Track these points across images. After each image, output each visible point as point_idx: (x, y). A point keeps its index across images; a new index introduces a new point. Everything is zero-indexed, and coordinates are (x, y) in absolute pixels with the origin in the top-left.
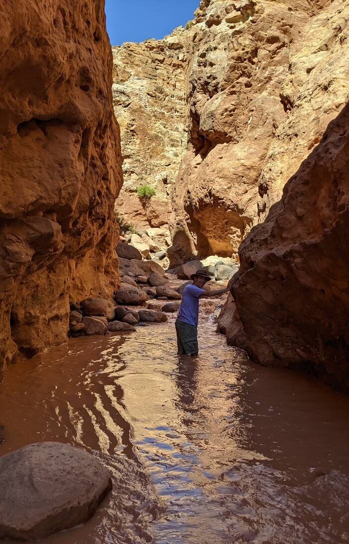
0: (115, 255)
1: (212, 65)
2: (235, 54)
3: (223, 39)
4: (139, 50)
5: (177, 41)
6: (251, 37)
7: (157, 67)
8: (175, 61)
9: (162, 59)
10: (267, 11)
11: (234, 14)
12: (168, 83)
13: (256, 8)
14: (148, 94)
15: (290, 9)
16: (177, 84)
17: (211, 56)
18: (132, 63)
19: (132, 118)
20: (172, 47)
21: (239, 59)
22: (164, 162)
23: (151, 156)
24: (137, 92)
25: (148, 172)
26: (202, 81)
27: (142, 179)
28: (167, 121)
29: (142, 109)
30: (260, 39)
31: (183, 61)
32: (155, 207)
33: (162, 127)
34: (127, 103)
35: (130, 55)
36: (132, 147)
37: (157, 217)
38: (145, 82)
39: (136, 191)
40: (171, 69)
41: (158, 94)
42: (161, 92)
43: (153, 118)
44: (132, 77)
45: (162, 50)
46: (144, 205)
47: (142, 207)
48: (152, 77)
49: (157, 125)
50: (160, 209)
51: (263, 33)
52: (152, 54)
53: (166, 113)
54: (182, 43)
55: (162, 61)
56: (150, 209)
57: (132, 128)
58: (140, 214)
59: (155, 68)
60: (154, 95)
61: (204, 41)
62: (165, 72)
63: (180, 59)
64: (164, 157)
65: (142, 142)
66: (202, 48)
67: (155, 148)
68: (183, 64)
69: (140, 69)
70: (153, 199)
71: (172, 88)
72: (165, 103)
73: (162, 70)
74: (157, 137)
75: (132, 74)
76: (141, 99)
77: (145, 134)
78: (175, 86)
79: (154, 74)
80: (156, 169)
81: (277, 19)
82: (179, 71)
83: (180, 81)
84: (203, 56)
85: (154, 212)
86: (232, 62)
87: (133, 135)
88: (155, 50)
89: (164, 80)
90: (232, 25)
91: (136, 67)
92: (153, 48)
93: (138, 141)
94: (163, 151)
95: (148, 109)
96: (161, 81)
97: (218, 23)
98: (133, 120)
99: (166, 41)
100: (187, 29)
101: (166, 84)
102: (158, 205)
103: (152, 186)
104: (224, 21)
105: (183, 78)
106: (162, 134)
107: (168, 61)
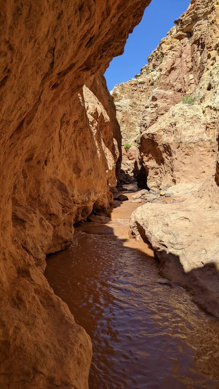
2: (152, 119)
3: (149, 113)
4: (126, 86)
5: (143, 81)
6: (156, 114)
8: (142, 89)
9: (136, 89)
10: (161, 107)
11: (152, 106)
12: (138, 100)
13: (158, 106)
14: (130, 105)
15: (168, 105)
16: (142, 99)
17: (146, 118)
18: (124, 92)
19: (123, 116)
20: (140, 83)
22: (135, 133)
23: (130, 131)
24: (125, 105)
25: (129, 138)
26: (143, 124)
27: (126, 141)
28: (137, 116)
29: (127, 112)
31: (145, 89)
32: (131, 152)
33: (135, 119)
34: (121, 110)
35: (123, 89)
36: (122, 128)
37: (131, 156)
38: (129, 100)
39: (124, 146)
40: (139, 93)
41: (134, 105)
43: (132, 115)
44: (123, 98)
45: (136, 85)
46: (126, 151)
47: (126, 152)
48: (132, 98)
49: (133, 118)
50: (133, 153)
52: (132, 88)
53: (136, 112)
54: (145, 81)
56: (129, 153)
57: (123, 120)
58: (125, 155)
59: (133, 94)
60: (132, 106)
62: (137, 95)
64: (135, 131)
65: (127, 126)
67: (132, 128)
69: (126, 94)
70: (130, 149)
71: (140, 101)
72: (136, 108)
74: (133, 123)
76: (127, 108)
77: (128, 122)
79: (132, 96)
80: (132, 136)
82: (143, 93)
87: (123, 123)
88: (133, 85)
90: (152, 109)
93: (125, 125)
94: (135, 129)
95: (129, 112)
96: (135, 99)
99: (138, 80)
100: (147, 74)
102: (132, 151)
103: (130, 144)
105: (145, 97)
106: (135, 122)
107: (138, 90)
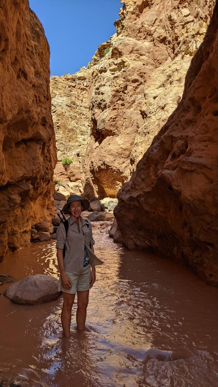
0: (52, 199)
1: (102, 94)
2: (115, 89)
3: (108, 80)
4: (61, 80)
5: (83, 76)
6: (123, 79)
7: (72, 90)
8: (82, 87)
9: (74, 85)
10: (131, 66)
11: (113, 67)
12: (78, 99)
13: (126, 64)
14: (67, 105)
15: (144, 64)
16: (84, 99)
17: (102, 89)
18: (57, 88)
19: (58, 119)
20: (80, 78)
21: (117, 91)
22: (77, 144)
23: (69, 141)
24: (60, 104)
25: (68, 150)
26: (97, 103)
27: (64, 154)
28: (78, 121)
29: (64, 114)
30: (128, 81)
31: (86, 86)
32: (73, 170)
33: (75, 124)
34: (55, 110)
35: (56, 83)
36: (58, 136)
37: (74, 176)
38: (65, 98)
39: (61, 161)
40: (79, 91)
41: (72, 105)
42: (74, 104)
43: (70, 119)
44: (57, 96)
45: (74, 80)
46: (66, 169)
47: (65, 170)
48: (69, 96)
49: (72, 123)
50: (75, 171)
51: (129, 78)
52: (68, 83)
53: (77, 116)
54: (86, 77)
55: (74, 87)
56: (69, 171)
57: (58, 125)
58: (64, 174)
59: (71, 91)
60: (70, 106)
61: (98, 81)
62: (76, 93)
63: (85, 85)
64: (77, 141)
65: (64, 132)
66: (97, 85)
67: (71, 136)
68: (87, 88)
69: (61, 91)
70: (71, 165)
71: (81, 102)
72: (77, 110)
73: (74, 92)
74: (72, 130)
75: (57, 94)
76: (62, 108)
77: (66, 128)
78: (82, 100)
79: (70, 94)
80: (73, 148)
81: (137, 70)
82: (84, 92)
83: (85, 98)
84: (98, 89)
85: (72, 173)
86: (114, 93)
87: (58, 129)
88: (70, 80)
89: (76, 97)
90: (113, 72)
91: (59, 90)
92: (69, 79)
93: (61, 132)
94: (76, 138)
95: (67, 114)
96: (74, 98)
97: (105, 71)
98: (58, 120)
99: (76, 75)
100: (88, 68)
101: (77, 99)
102: (74, 169)
103: (70, 158)
104: (108, 70)
105: (87, 96)
106: (75, 128)
107: (77, 86)
